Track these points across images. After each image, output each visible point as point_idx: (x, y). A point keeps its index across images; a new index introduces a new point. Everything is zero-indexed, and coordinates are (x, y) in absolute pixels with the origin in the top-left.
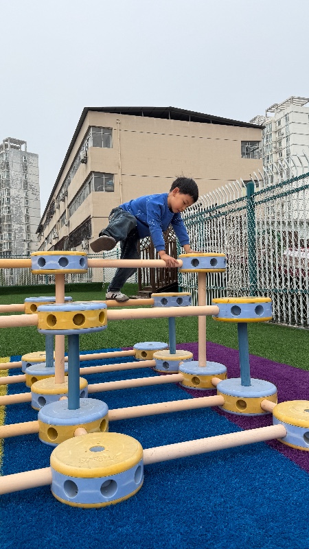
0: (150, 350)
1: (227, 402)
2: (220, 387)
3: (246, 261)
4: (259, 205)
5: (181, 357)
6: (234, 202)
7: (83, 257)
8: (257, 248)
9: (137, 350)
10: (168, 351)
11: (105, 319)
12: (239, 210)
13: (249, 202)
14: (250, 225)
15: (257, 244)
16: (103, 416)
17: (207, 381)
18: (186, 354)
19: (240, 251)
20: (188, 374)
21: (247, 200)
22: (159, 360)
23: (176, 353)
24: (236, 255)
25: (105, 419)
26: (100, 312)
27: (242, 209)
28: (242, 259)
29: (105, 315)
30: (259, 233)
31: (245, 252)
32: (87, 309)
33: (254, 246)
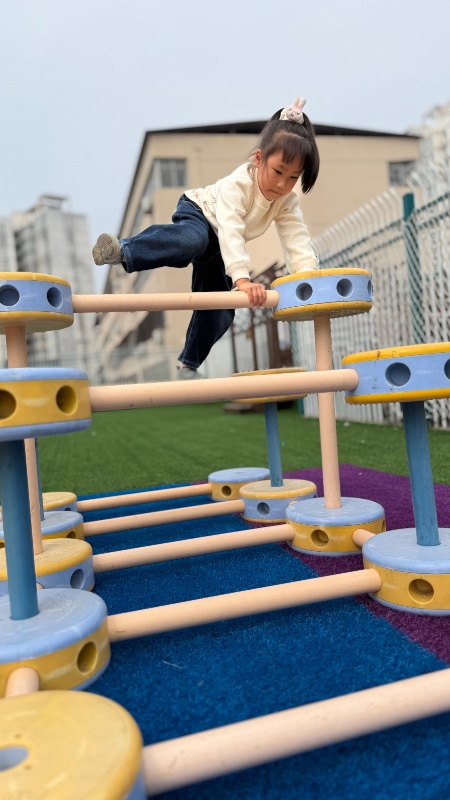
0: (236, 483)
1: (386, 585)
2: (369, 551)
3: (407, 329)
4: (425, 230)
5: (293, 492)
6: (381, 231)
7: (56, 286)
8: (425, 305)
9: (215, 483)
10: (269, 482)
11: (79, 405)
12: (390, 242)
13: (408, 227)
14: (412, 267)
15: (425, 298)
16: (85, 636)
17: (343, 538)
18: (302, 487)
19: (396, 313)
20: (302, 524)
21: (403, 223)
22: (250, 500)
23: (282, 485)
24: (390, 321)
25: (94, 641)
26: (58, 387)
27: (396, 240)
28: (400, 326)
29: (77, 395)
30: (428, 280)
31: (406, 311)
32: (18, 377)
33: (421, 302)
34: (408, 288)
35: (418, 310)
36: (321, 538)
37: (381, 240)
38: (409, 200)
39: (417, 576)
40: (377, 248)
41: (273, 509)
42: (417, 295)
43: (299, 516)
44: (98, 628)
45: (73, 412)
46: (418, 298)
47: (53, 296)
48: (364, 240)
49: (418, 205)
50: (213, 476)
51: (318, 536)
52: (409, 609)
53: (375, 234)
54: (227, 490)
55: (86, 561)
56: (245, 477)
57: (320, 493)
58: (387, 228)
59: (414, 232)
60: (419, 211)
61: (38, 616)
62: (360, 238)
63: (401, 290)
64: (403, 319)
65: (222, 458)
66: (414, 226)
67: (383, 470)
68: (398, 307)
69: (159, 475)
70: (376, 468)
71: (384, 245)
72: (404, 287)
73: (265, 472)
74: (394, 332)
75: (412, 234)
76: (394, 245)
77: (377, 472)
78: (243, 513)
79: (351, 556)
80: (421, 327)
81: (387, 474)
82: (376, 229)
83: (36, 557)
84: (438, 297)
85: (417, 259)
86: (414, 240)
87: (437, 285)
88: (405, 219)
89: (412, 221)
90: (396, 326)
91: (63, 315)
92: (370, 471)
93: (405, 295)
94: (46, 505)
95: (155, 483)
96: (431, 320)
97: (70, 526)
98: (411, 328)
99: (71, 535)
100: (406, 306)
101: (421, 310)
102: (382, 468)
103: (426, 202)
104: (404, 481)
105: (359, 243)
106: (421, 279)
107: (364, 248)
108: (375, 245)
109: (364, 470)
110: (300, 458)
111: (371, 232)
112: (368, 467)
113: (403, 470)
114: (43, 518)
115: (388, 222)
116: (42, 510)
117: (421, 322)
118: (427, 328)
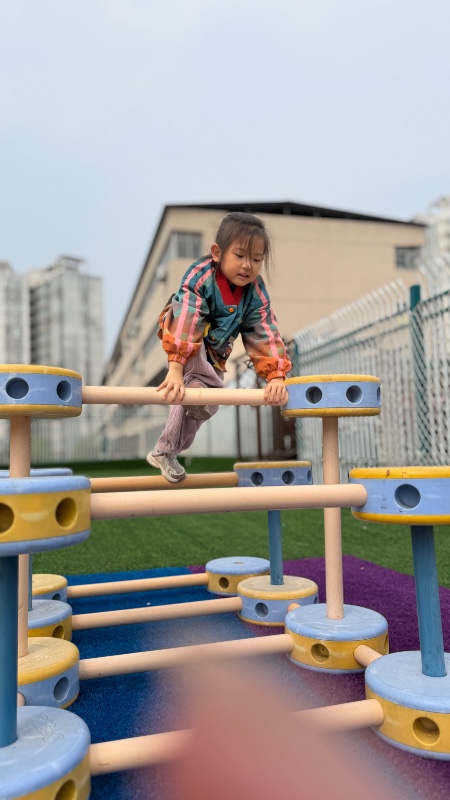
0: (234, 575)
1: (389, 719)
2: (371, 676)
3: (411, 415)
4: (430, 322)
5: (294, 593)
6: (387, 319)
7: (67, 379)
8: (429, 393)
9: (214, 573)
10: (268, 578)
11: (79, 517)
12: (396, 330)
13: (414, 317)
14: (417, 355)
15: (429, 386)
16: (65, 773)
17: (344, 654)
18: (303, 587)
19: (400, 398)
20: (302, 636)
21: (410, 313)
22: (248, 599)
23: (282, 583)
24: (394, 405)
25: (74, 778)
26: (59, 500)
27: (402, 327)
28: (404, 411)
29: (77, 505)
30: (432, 368)
31: (410, 399)
32: (20, 489)
33: (425, 390)
34: (413, 376)
35: (422, 397)
36: (322, 651)
37: (386, 327)
38: (415, 291)
39: (422, 714)
40: (383, 335)
41: (272, 611)
42: (422, 383)
43: (299, 626)
44: (80, 762)
45: (72, 525)
46: (422, 385)
47: (62, 389)
48: (370, 326)
49: (424, 296)
50: (212, 565)
51: (318, 650)
52: (412, 750)
53: (381, 321)
54: (224, 582)
55: (72, 668)
56: (244, 569)
57: (321, 597)
58: (394, 316)
59: (419, 321)
60: (425, 303)
61: (16, 744)
62: (366, 323)
63: (406, 377)
64: (407, 405)
65: (220, 538)
66: (420, 316)
67: (385, 566)
68: (403, 392)
69: (154, 555)
70: (378, 562)
71: (390, 332)
72: (409, 373)
73: (264, 563)
74: (398, 416)
75: (417, 324)
76: (400, 333)
77: (379, 568)
78: (240, 612)
79: (352, 674)
80: (425, 414)
81: (390, 571)
82: (383, 316)
83: (20, 661)
84: (442, 386)
85: (422, 348)
86: (420, 330)
87: (441, 374)
88: (412, 309)
89: (418, 312)
90: (400, 411)
91: (71, 408)
92: (372, 565)
93: (409, 382)
94: (35, 589)
95: (149, 565)
96: (435, 408)
97: (58, 620)
98: (415, 415)
99: (57, 632)
100: (410, 392)
101: (425, 398)
102: (385, 563)
103: (432, 295)
104: (408, 581)
105: (365, 328)
106: (425, 367)
107: (370, 333)
108: (381, 331)
109: (366, 564)
110: (300, 544)
111: (377, 318)
112: (370, 560)
113: (406, 567)
114: (30, 608)
115: (395, 310)
116: (30, 596)
117: (425, 409)
118: (431, 416)
